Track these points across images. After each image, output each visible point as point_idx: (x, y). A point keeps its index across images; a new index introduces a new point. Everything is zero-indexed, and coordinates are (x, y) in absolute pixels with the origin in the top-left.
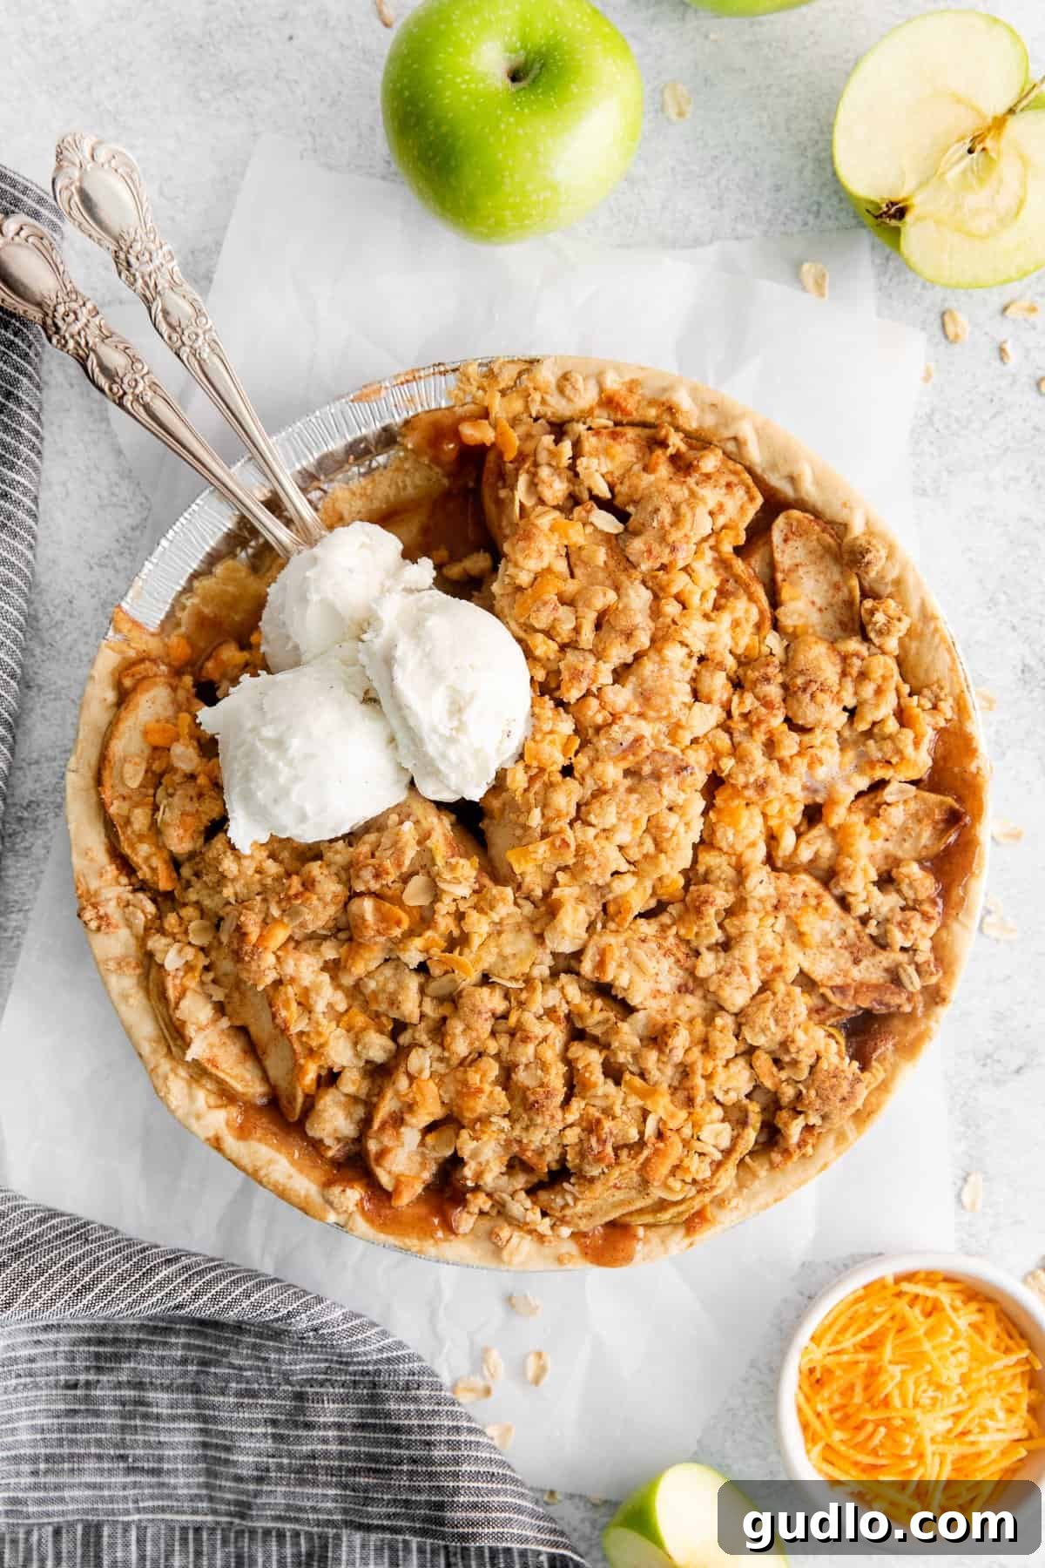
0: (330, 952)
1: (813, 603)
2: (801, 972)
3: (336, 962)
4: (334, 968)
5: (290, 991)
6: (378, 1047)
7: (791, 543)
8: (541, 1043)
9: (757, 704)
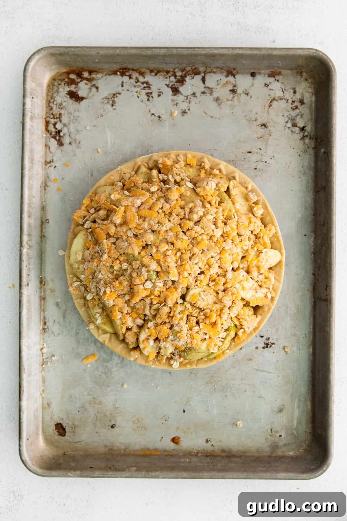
0: (127, 298)
1: (241, 204)
2: (242, 298)
3: (129, 300)
4: (128, 302)
5: (117, 308)
6: (140, 322)
7: (234, 189)
8: (180, 320)
9: (230, 229)
